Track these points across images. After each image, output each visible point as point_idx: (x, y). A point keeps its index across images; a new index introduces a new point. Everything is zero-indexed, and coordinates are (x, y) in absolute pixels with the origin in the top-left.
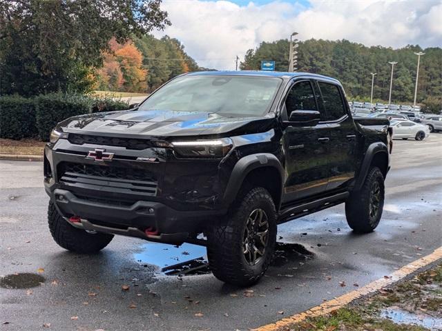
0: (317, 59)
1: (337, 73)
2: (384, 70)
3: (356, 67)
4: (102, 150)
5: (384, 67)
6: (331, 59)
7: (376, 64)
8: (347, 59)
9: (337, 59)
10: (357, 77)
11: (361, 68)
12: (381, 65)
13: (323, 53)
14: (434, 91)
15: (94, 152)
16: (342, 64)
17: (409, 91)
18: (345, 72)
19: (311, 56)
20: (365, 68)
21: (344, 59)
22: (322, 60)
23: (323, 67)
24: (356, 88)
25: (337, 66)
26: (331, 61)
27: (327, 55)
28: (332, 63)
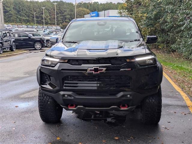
0: (7, 7)
1: (17, 13)
2: (37, 11)
3: (25, 10)
4: (98, 67)
5: (37, 10)
6: (13, 6)
7: (34, 9)
8: (20, 6)
9: (16, 6)
10: (25, 14)
11: (27, 10)
12: (35, 9)
13: (9, 4)
14: (58, 19)
15: (93, 69)
16: (18, 9)
17: (49, 20)
18: (20, 13)
19: (4, 5)
20: (29, 10)
21: (19, 7)
22: (9, 7)
23: (10, 10)
24: (26, 19)
25: (16, 10)
26: (13, 7)
27: (11, 5)
28: (14, 8)
